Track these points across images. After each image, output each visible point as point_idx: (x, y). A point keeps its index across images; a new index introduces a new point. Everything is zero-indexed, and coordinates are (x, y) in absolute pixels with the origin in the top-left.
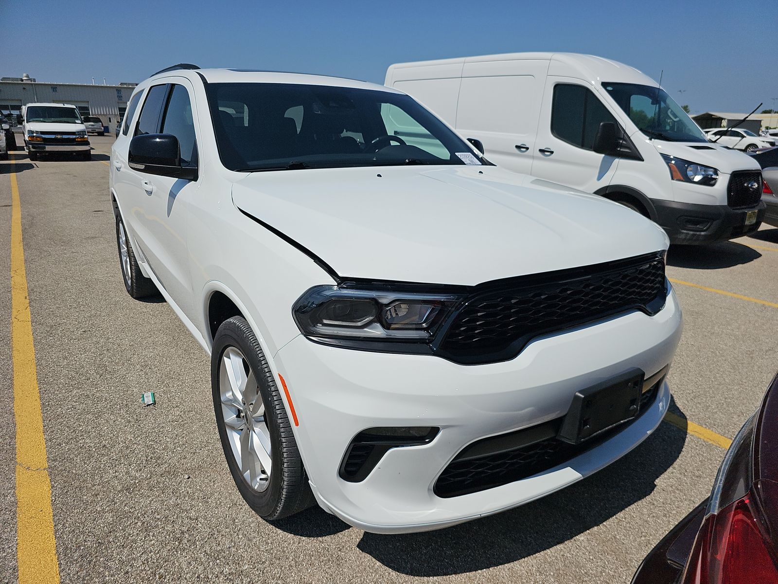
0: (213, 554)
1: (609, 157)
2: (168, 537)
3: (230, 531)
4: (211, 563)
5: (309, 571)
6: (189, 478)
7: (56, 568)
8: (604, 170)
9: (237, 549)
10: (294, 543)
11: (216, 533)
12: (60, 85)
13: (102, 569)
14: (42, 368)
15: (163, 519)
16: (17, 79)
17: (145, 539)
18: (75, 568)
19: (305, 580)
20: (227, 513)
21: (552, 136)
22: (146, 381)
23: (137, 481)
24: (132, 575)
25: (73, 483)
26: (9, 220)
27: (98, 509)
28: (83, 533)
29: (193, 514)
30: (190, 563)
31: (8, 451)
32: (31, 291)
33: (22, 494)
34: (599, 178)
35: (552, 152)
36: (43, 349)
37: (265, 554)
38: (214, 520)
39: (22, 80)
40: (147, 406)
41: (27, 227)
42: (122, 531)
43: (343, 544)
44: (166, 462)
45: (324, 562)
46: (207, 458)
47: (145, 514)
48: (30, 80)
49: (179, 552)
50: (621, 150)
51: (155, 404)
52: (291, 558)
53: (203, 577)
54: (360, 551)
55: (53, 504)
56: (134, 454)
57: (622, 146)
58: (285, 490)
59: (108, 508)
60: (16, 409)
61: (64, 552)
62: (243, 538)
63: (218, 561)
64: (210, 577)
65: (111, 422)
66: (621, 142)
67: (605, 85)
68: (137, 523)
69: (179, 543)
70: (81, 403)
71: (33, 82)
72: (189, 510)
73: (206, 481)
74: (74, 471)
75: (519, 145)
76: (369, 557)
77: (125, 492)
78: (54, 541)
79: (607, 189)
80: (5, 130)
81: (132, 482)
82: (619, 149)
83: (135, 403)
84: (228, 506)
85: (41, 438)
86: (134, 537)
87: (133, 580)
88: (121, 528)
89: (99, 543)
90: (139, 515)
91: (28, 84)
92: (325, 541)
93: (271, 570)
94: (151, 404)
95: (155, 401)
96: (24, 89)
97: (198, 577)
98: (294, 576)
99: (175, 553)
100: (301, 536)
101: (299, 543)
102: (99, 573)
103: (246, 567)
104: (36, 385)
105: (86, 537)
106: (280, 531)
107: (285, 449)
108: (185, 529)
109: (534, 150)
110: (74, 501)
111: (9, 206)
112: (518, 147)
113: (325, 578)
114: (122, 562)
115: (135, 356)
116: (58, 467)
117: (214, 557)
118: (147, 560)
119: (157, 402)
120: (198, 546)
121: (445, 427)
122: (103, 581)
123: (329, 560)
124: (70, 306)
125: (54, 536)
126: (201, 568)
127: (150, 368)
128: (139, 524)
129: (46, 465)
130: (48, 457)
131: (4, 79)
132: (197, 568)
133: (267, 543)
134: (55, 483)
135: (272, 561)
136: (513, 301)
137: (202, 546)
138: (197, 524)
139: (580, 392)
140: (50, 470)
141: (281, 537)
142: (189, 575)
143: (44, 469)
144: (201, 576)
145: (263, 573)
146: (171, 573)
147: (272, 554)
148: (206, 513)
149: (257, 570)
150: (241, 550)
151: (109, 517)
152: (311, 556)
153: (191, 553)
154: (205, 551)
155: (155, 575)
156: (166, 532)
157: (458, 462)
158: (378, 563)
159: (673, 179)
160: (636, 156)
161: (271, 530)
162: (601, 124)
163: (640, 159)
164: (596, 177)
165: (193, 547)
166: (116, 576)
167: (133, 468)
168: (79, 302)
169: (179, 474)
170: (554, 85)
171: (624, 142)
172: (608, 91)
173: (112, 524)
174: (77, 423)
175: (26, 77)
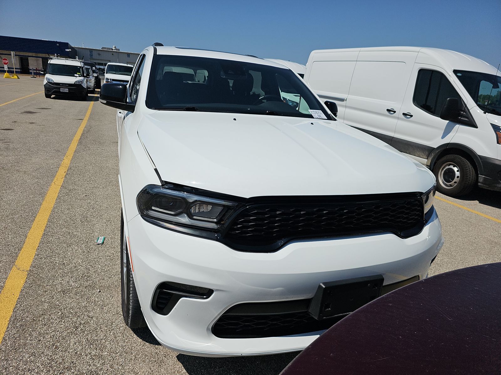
0: (91, 341)
1: (452, 123)
2: (71, 324)
3: (107, 329)
4: (87, 346)
5: (141, 365)
6: (99, 292)
7: (5, 329)
8: (447, 131)
9: (105, 341)
10: (140, 345)
11: (99, 329)
12: (132, 53)
13: (27, 335)
14: (54, 213)
15: (74, 314)
16: (110, 49)
17: (59, 323)
18: (14, 331)
19: (136, 370)
20: (111, 318)
21: (413, 104)
22: (105, 230)
23: (71, 288)
24: (41, 343)
25: (37, 282)
26: (78, 128)
27: (43, 300)
28: (28, 312)
29: (91, 314)
30: (76, 343)
31: (14, 257)
32: (70, 168)
33: (9, 283)
34: (443, 138)
35: (412, 116)
36: (60, 202)
37: (120, 348)
38: (101, 320)
39: (112, 50)
40: (98, 244)
41: (85, 133)
42: (49, 316)
43: (169, 353)
44: (92, 280)
45: (152, 362)
46: (116, 282)
47: (66, 308)
48: (117, 49)
49: (73, 335)
50: (462, 118)
51: (103, 244)
52: (134, 354)
53: (79, 353)
54: (177, 360)
55: (21, 292)
56: (77, 271)
57: (462, 116)
58: (131, 311)
59: (48, 300)
60: (28, 235)
61: (14, 320)
62: (112, 335)
63: (92, 346)
64: (82, 355)
65: (74, 250)
66: (462, 113)
67: (455, 72)
68: (59, 312)
69: (76, 330)
70: (64, 236)
71: (118, 51)
72: (91, 311)
73: (109, 296)
74: (41, 275)
75: (390, 109)
76: (180, 365)
77: (61, 293)
78: (11, 313)
79: (448, 145)
80: (95, 77)
81: (68, 288)
82: (460, 118)
83: (92, 242)
84: (113, 314)
85: (34, 252)
86: (53, 321)
87: (41, 346)
88: (49, 313)
89: (34, 319)
90: (62, 308)
91: (115, 52)
92: (159, 348)
93: (119, 359)
94: (101, 244)
95: (103, 242)
96: (113, 54)
97: (76, 353)
98: (130, 366)
99: (71, 335)
100: (147, 342)
101: (143, 346)
102: (25, 337)
103: (106, 354)
104: (46, 222)
105: (29, 315)
106: (135, 336)
107: (132, 285)
108: (83, 322)
109: (399, 114)
110: (32, 292)
111: (82, 119)
112: (388, 110)
113: (148, 372)
114: (40, 334)
115: (106, 214)
116: (34, 272)
117: (90, 343)
118: (54, 336)
119: (104, 243)
120: (85, 334)
121: (217, 290)
122: (25, 342)
123: (156, 361)
124: (86, 180)
125: (13, 310)
126: (80, 348)
127: (110, 223)
128: (60, 313)
129: (28, 269)
130: (32, 264)
131: (103, 48)
132: (78, 347)
133: (125, 342)
134: (28, 280)
135: (122, 353)
136: (278, 213)
137: (87, 335)
138: (91, 321)
139: (324, 284)
140: (29, 272)
141: (134, 340)
142: (72, 350)
143: (27, 271)
144: (78, 352)
145: (113, 359)
146: (63, 347)
147: (124, 349)
148: (99, 315)
149: (111, 357)
150: (108, 342)
151: (46, 306)
152: (146, 356)
153: (79, 337)
154: (87, 338)
155: (53, 346)
156: (71, 322)
157: (228, 315)
158: (184, 371)
159: (498, 143)
160: (472, 124)
161: (131, 334)
162: (448, 99)
163: (475, 126)
164: (441, 136)
165: (82, 334)
166: (33, 341)
167: (72, 279)
168: (91, 178)
169: (96, 288)
170: (419, 69)
171: (464, 113)
172: (458, 77)
173: (45, 310)
174: (57, 248)
175: (115, 48)
